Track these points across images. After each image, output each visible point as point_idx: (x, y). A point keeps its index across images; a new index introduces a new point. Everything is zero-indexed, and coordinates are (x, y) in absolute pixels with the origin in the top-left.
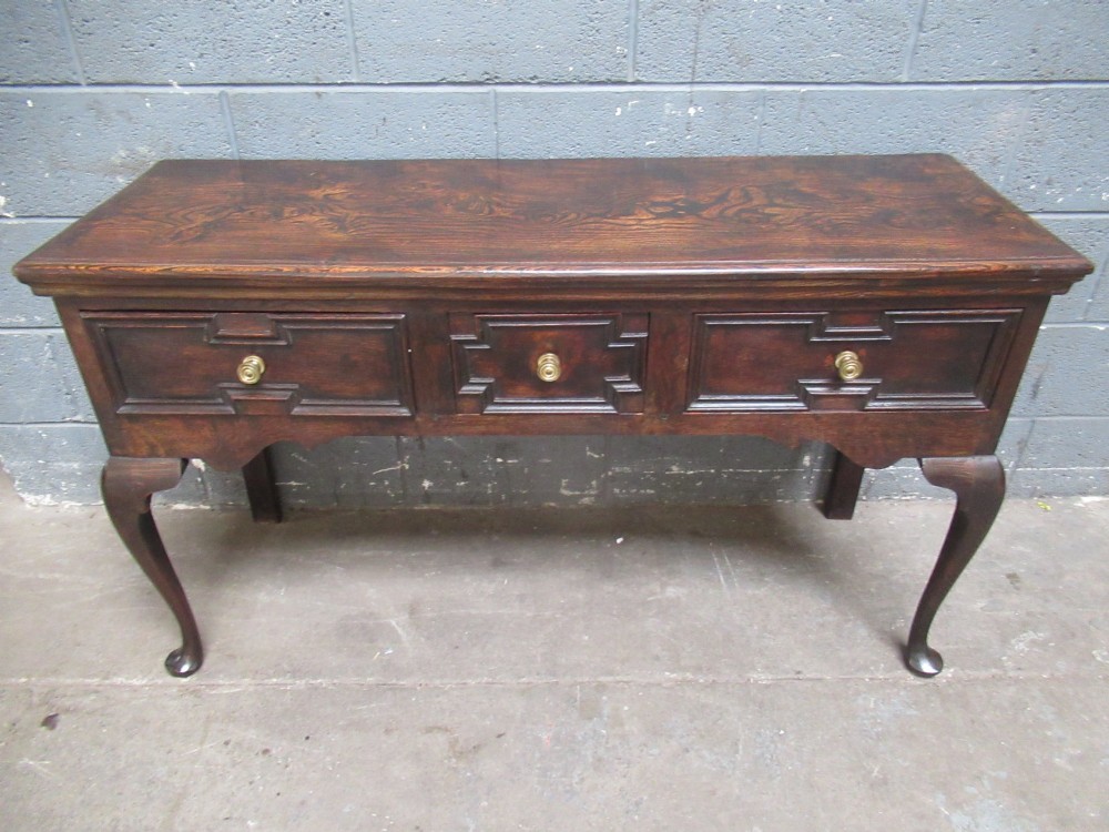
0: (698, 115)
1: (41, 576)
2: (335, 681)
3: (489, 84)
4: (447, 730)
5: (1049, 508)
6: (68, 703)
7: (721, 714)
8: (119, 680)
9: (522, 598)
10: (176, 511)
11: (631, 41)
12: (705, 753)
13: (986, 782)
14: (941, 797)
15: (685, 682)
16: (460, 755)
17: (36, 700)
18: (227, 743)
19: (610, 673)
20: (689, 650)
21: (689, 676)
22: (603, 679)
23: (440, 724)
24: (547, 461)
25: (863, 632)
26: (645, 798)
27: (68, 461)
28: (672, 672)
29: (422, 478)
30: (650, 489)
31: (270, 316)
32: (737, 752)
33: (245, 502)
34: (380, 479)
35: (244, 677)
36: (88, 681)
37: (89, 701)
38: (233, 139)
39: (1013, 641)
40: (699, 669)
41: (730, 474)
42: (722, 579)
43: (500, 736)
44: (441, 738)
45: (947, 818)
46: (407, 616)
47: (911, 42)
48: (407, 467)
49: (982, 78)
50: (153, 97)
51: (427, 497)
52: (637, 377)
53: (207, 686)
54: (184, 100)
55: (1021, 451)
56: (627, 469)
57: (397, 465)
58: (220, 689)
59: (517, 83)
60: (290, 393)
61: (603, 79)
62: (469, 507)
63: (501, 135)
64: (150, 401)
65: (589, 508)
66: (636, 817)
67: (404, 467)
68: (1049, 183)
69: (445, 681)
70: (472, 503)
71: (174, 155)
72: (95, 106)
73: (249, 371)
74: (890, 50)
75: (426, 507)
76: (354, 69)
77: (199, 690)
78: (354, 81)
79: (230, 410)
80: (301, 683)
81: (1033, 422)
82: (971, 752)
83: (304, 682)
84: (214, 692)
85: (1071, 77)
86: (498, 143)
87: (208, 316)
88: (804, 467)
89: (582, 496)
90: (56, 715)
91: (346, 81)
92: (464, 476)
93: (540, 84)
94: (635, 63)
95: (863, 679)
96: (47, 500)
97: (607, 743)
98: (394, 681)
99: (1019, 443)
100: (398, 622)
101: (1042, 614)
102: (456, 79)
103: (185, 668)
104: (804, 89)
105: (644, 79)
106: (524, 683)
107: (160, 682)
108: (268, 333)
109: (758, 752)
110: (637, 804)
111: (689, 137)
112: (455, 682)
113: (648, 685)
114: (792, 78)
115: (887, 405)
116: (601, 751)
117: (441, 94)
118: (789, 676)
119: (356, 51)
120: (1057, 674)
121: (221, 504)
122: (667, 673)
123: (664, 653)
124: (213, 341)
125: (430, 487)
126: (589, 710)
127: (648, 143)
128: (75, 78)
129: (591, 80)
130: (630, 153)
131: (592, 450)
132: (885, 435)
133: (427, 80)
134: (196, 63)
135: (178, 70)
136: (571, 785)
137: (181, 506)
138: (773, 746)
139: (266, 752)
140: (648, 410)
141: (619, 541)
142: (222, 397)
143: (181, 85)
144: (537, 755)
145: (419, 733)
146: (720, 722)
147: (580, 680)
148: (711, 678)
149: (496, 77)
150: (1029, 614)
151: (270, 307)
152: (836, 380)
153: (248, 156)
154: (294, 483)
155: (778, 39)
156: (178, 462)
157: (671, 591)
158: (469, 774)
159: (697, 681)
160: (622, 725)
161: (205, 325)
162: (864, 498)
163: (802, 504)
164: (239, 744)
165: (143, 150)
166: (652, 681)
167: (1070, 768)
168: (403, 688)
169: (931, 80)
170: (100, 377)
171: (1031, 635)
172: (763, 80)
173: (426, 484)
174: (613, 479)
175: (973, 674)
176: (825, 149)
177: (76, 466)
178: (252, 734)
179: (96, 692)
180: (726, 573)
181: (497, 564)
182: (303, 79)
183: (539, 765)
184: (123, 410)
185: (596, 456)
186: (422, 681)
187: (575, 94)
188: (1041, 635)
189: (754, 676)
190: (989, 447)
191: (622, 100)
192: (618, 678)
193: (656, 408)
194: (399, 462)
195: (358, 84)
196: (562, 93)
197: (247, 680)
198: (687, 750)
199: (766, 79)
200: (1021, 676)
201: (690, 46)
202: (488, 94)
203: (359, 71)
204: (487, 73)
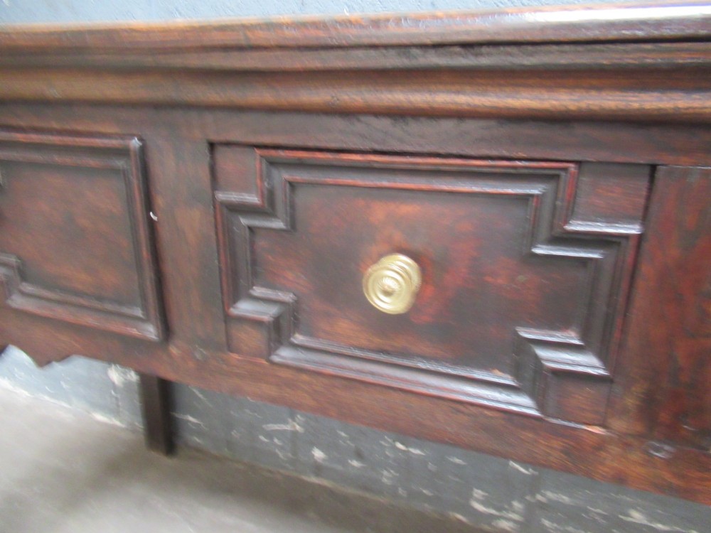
24: (458, 461)
29: (313, 444)
34: (270, 435)
48: (299, 428)
51: (318, 469)
52: (599, 341)
56: (565, 499)
57: (285, 422)
60: (7, 271)
67: (295, 429)
70: (366, 488)
75: (315, 480)
89: (500, 518)
92: (359, 455)
121: (130, 423)
125: (321, 458)
154: (191, 419)
173: (318, 454)
174: (541, 506)
185: (523, 470)
193: (639, 428)
194: (290, 420)
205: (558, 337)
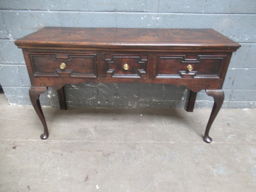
0: (159, 19)
1: (13, 120)
2: (78, 141)
3: (115, 12)
4: (102, 151)
5: (237, 111)
6: (18, 144)
7: (163, 149)
8: (30, 140)
9: (119, 126)
11: (145, 3)
12: (159, 157)
13: (221, 164)
14: (211, 166)
15: (155, 143)
16: (105, 156)
17: (11, 143)
18: (53, 153)
19: (139, 141)
20: (156, 137)
21: (156, 142)
22: (137, 142)
23: (100, 150)
24: (126, 97)
25: (194, 134)
27: (20, 95)
29: (98, 101)
30: (148, 104)
31: (67, 54)
32: (166, 157)
33: (59, 106)
34: (88, 101)
36: (23, 140)
37: (23, 144)
38: (60, 23)
39: (228, 136)
40: (158, 140)
41: (166, 101)
42: (164, 123)
43: (114, 152)
44: (101, 153)
45: (212, 170)
46: (94, 129)
47: (204, 4)
48: (95, 98)
49: (220, 12)
50: (43, 13)
51: (99, 105)
52: (145, 70)
53: (49, 142)
54: (50, 14)
55: (230, 98)
56: (143, 100)
57: (92, 97)
58: (52, 142)
59: (121, 11)
60: (71, 72)
61: (139, 11)
62: (108, 108)
63: (117, 23)
64: (41, 73)
65: (135, 109)
66: (143, 169)
67: (94, 98)
68: (234, 36)
69: (102, 142)
70: (109, 107)
71: (47, 26)
72: (32, 15)
73: (62, 66)
74: (200, 6)
75: (99, 108)
78: (86, 10)
79: (58, 75)
80: (70, 142)
81: (233, 91)
82: (218, 158)
85: (238, 13)
86: (117, 25)
87: (54, 54)
88: (182, 100)
89: (133, 106)
90: (16, 147)
91: (85, 10)
92: (107, 101)
93: (126, 12)
94: (146, 7)
95: (195, 143)
96: (15, 104)
97: (137, 154)
98: (91, 141)
99: (230, 96)
100: (92, 130)
101: (235, 131)
102: (108, 10)
103: (45, 137)
104: (182, 14)
105: (148, 11)
106: (119, 142)
107: (39, 140)
108: (67, 58)
109: (171, 157)
110: (144, 166)
111: (157, 24)
112: (104, 142)
113: (147, 143)
114: (179, 12)
115: (198, 77)
116: (136, 156)
117: (105, 14)
118: (178, 142)
119: (87, 4)
120: (238, 143)
121: (53, 106)
122: (151, 141)
123: (151, 137)
124: (55, 60)
125: (100, 103)
126: (134, 148)
127: (148, 25)
128: (28, 9)
129: (137, 11)
130: (145, 27)
131: (136, 95)
132: (198, 84)
133: (102, 11)
134: (53, 6)
135: (49, 7)
136: (129, 162)
137: (44, 106)
138: (174, 156)
139: (62, 155)
140: (147, 77)
141: (141, 115)
142: (56, 73)
143: (50, 11)
144: (122, 156)
145: (96, 152)
146: (163, 151)
147: (132, 142)
148: (161, 142)
149: (117, 10)
150: (232, 131)
151: (68, 52)
152: (188, 71)
153: (63, 26)
154: (70, 102)
155: (176, 3)
156: (46, 88)
157: (152, 125)
158: (106, 160)
159: (158, 143)
160: (141, 151)
161: (54, 56)
162: (196, 108)
163: (182, 109)
164: (56, 153)
165: (41, 24)
167: (240, 161)
168: (92, 143)
169: (209, 13)
170: (31, 67)
171: (232, 135)
173: (99, 102)
174: (140, 102)
175: (219, 143)
176: (186, 27)
177: (22, 96)
178: (59, 151)
179: (25, 142)
180: (165, 122)
181: (114, 119)
182: (75, 10)
183: (122, 158)
184: (35, 75)
185: (136, 97)
186: (97, 142)
187: (133, 14)
188: (234, 135)
189: (170, 142)
190: (221, 88)
191: (143, 16)
192: (140, 142)
193: (149, 77)
194: (93, 97)
195: (88, 11)
196: (131, 14)
197: (58, 141)
198: (155, 156)
199: (174, 12)
200: (229, 143)
201: (158, 4)
202: (115, 14)
203: (88, 8)
204: (115, 9)
205: (141, 70)
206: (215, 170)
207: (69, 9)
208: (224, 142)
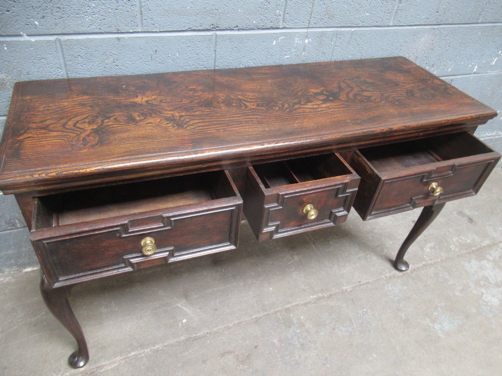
0: (309, 43)
2: (165, 344)
3: (213, 30)
4: (231, 352)
7: (340, 309)
9: (234, 277)
10: (27, 273)
11: (283, 8)
12: (341, 328)
13: (439, 309)
14: (428, 320)
15: (318, 299)
16: (243, 362)
19: (289, 303)
20: (315, 283)
21: (320, 295)
22: (287, 306)
23: (227, 350)
25: (375, 258)
26: (328, 355)
28: (313, 295)
32: (352, 323)
35: (116, 357)
38: (63, 66)
39: (425, 249)
40: (322, 291)
42: (314, 247)
43: (256, 347)
44: (230, 357)
45: (433, 328)
46: (185, 300)
50: (8, 43)
53: (97, 368)
54: (31, 44)
58: (105, 367)
59: (228, 30)
61: (269, 26)
63: (218, 56)
66: (328, 366)
68: (433, 66)
69: (219, 328)
71: (24, 78)
74: (388, 12)
76: (139, 24)
77: (94, 372)
78: (139, 30)
80: (147, 350)
82: (430, 298)
83: (149, 349)
84: (103, 370)
86: (215, 61)
91: (135, 30)
93: (238, 30)
94: (284, 18)
95: (383, 278)
97: (302, 336)
98: (195, 335)
100: (181, 304)
101: (429, 235)
102: (196, 28)
103: (81, 363)
104: (353, 29)
105: (288, 27)
106: (254, 318)
109: (360, 321)
110: (326, 359)
111: (304, 53)
112: (223, 327)
113: (306, 304)
114: (350, 25)
116: (301, 340)
117: (188, 36)
118: (357, 285)
119: (141, 14)
120: (443, 259)
122: (311, 296)
123: (306, 287)
126: (288, 324)
127: (286, 57)
129: (263, 27)
130: (278, 62)
133: (181, 29)
134: (39, 22)
135: (27, 26)
136: (297, 360)
137: (29, 269)
138: (364, 317)
143: (28, 36)
144: (276, 351)
145: (219, 358)
146: (341, 312)
147: (277, 310)
148: (329, 293)
149: (217, 27)
153: (72, 75)
157: (296, 258)
158: (251, 370)
159: (324, 296)
160: (304, 326)
166: (306, 301)
167: (461, 295)
168: (200, 338)
169: (400, 24)
171: (429, 245)
172: (337, 26)
175: (418, 266)
176: (358, 56)
180: (314, 244)
181: (215, 262)
182: (108, 30)
183: (279, 356)
186: (208, 331)
187: (254, 35)
188: (432, 244)
189: (344, 288)
191: (276, 37)
192: (293, 304)
195: (142, 32)
196: (249, 34)
197: (118, 358)
198: (334, 329)
199: (339, 25)
200: (432, 262)
201: (310, 10)
202: (212, 35)
203: (142, 24)
204: (212, 25)
206: (437, 327)
207: (89, 30)
208: (423, 263)
